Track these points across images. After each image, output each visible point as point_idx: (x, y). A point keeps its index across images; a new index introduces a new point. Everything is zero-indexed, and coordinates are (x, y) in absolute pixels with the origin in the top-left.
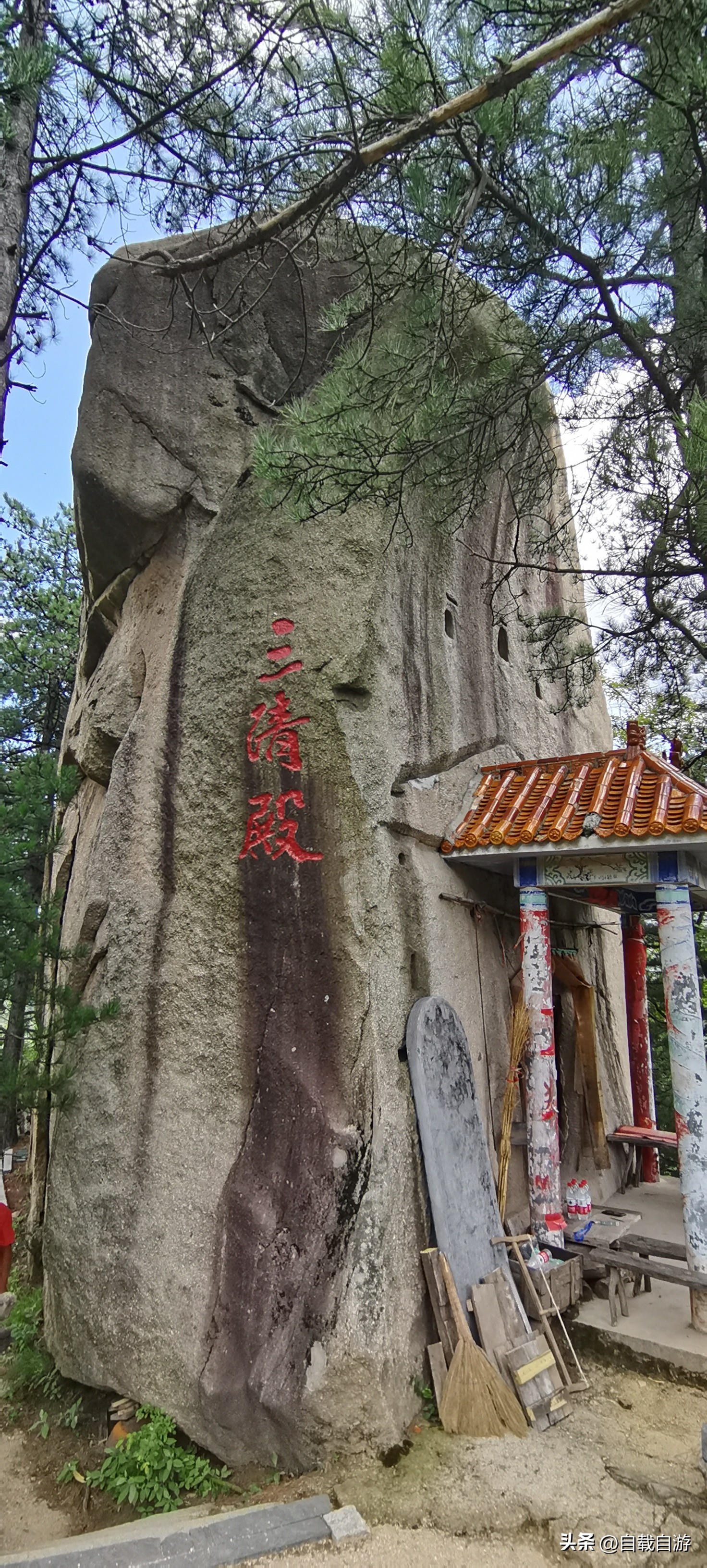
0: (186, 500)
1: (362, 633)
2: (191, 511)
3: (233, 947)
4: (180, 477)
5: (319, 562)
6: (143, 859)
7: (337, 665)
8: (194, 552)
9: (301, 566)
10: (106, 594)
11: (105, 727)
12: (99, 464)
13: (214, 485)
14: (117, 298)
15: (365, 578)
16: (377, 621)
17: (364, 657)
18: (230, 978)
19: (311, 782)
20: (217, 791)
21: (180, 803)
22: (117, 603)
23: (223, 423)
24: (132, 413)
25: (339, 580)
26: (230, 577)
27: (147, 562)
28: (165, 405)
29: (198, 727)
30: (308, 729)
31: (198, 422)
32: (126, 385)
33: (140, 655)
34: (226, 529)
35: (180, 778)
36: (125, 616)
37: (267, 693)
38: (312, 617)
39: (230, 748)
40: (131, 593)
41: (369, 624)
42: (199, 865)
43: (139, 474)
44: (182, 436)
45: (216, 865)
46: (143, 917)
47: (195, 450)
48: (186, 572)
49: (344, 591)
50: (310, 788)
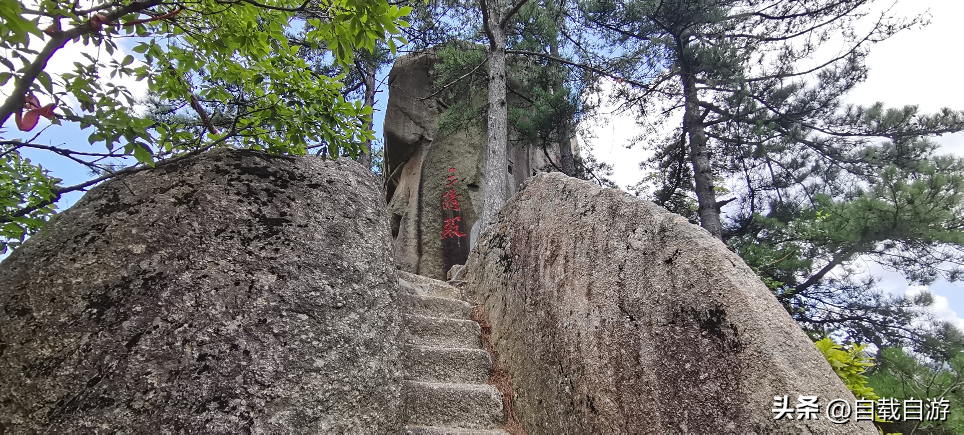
0: (422, 138)
1: (475, 169)
2: (423, 141)
3: (440, 266)
4: (419, 131)
5: (462, 151)
6: (411, 250)
7: (468, 178)
8: (425, 153)
9: (457, 152)
10: (395, 171)
11: (396, 212)
12: (393, 129)
13: (430, 132)
14: (397, 78)
15: (476, 154)
16: (480, 166)
17: (476, 176)
18: (440, 275)
19: (462, 213)
20: (435, 221)
21: (423, 228)
22: (399, 175)
23: (433, 113)
24: (403, 113)
25: (468, 155)
26: (436, 158)
27: (409, 159)
28: (414, 109)
29: (428, 204)
30: (460, 198)
31: (424, 113)
32: (401, 104)
33: (408, 189)
34: (435, 145)
35: (423, 221)
36: (402, 178)
37: (448, 189)
38: (461, 166)
39: (438, 207)
40: (404, 170)
41: (477, 167)
42: (429, 245)
43: (406, 131)
44: (419, 118)
45: (435, 243)
46: (412, 266)
47: (424, 122)
48: (422, 160)
49: (469, 158)
50: (462, 216)
